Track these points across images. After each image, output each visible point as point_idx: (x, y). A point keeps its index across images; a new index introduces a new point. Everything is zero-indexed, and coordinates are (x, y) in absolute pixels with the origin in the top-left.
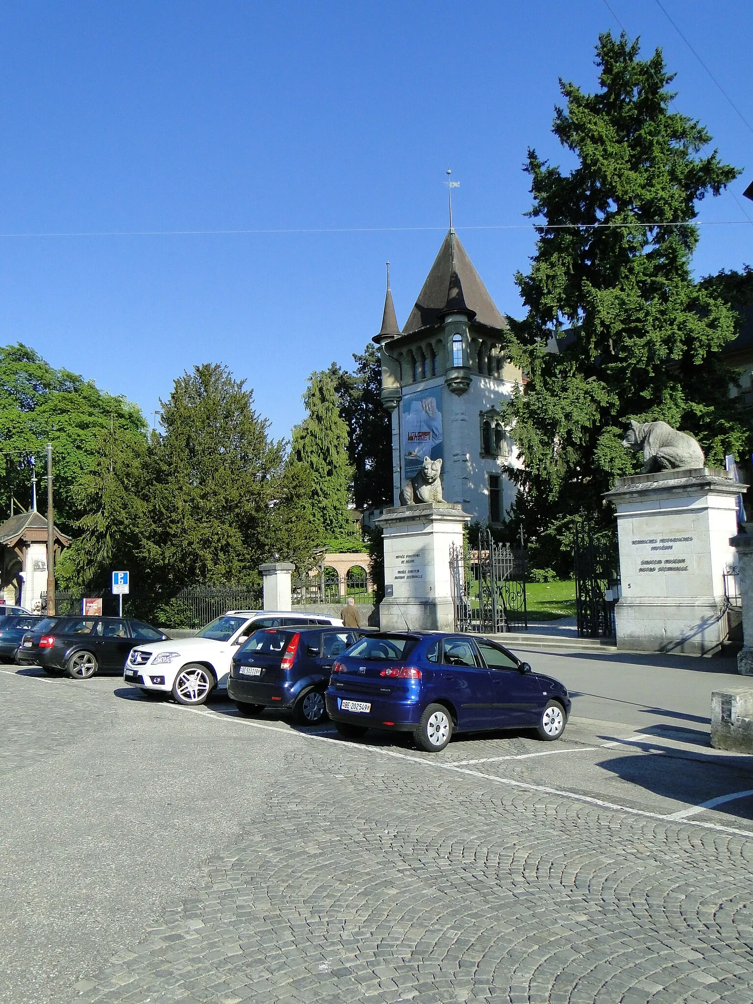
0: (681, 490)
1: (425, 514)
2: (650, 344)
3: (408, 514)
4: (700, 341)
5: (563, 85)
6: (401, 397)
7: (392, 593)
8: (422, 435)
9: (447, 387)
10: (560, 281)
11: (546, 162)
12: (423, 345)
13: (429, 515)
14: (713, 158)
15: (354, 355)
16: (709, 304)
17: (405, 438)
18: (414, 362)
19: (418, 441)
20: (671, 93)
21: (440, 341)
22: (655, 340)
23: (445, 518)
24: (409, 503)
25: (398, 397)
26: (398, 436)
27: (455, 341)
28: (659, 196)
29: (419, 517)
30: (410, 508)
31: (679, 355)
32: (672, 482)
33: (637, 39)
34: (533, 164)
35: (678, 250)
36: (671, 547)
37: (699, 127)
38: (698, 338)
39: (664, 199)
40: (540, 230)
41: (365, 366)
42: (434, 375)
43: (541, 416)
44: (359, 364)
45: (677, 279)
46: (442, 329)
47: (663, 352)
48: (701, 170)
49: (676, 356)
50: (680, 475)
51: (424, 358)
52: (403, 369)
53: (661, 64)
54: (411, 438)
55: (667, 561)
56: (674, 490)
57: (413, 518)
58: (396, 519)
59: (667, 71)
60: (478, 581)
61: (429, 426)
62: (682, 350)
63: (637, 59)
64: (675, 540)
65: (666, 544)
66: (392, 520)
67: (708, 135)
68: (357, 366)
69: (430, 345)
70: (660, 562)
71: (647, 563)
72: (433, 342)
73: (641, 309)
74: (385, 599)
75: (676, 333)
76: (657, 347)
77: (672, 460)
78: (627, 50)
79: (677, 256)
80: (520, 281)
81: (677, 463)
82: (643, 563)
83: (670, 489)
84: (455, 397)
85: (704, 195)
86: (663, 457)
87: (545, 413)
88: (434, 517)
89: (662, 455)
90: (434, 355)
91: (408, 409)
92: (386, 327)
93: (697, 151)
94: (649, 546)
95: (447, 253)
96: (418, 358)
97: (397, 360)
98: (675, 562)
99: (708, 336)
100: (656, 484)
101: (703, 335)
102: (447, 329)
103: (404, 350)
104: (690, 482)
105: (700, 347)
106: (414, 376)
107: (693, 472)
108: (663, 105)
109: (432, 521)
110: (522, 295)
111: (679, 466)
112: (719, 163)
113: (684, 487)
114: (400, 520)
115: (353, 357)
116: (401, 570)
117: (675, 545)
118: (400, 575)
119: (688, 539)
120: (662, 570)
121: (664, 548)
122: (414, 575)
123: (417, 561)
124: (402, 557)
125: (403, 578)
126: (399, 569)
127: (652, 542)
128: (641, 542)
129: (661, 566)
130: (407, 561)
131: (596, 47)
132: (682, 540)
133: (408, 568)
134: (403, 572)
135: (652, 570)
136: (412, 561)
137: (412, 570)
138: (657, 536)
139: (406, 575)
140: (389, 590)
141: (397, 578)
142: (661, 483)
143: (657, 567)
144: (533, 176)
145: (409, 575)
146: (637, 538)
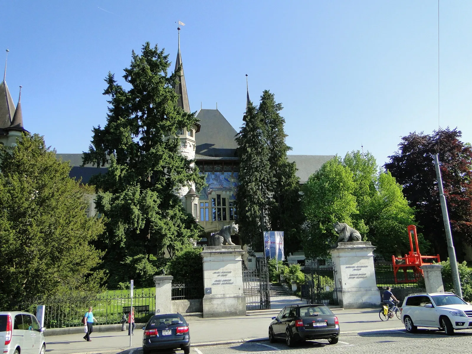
0: (366, 249)
1: (239, 251)
3: (224, 250)
7: (210, 293)
24: (222, 244)
29: (235, 252)
30: (225, 247)
36: (361, 269)
55: (360, 274)
56: (364, 249)
64: (362, 267)
65: (359, 268)
70: (357, 275)
71: (352, 275)
77: (358, 238)
82: (351, 275)
86: (355, 237)
94: (352, 269)
98: (363, 275)
109: (241, 254)
111: (359, 240)
116: (218, 280)
117: (362, 268)
118: (217, 283)
119: (366, 267)
120: (357, 278)
121: (358, 270)
122: (227, 282)
123: (229, 275)
124: (218, 273)
125: (219, 284)
126: (216, 279)
127: (354, 267)
128: (349, 267)
129: (357, 276)
130: (222, 275)
131: (143, 46)
132: (364, 267)
133: (223, 278)
134: (219, 281)
135: (354, 278)
136: (226, 275)
137: (226, 279)
138: (355, 265)
139: (221, 282)
140: (208, 291)
141: (214, 284)
142: (356, 246)
143: (356, 277)
144: (109, 85)
145: (223, 282)
146: (348, 266)
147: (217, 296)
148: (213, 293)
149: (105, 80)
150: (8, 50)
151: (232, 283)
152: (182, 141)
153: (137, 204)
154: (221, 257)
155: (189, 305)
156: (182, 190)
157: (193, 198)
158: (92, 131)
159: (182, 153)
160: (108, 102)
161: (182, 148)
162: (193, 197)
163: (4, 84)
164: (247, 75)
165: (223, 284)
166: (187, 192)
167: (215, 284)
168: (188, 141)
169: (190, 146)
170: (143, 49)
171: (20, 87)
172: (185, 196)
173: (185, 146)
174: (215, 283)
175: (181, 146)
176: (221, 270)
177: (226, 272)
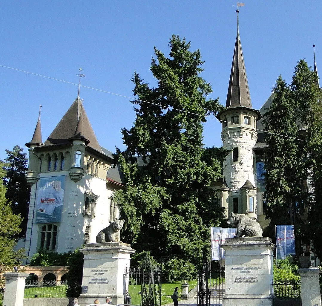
0: (257, 246)
1: (114, 248)
2: (189, 174)
3: (102, 247)
4: (210, 176)
5: (156, 50)
6: (39, 178)
7: (86, 291)
8: (49, 200)
9: (69, 177)
10: (147, 137)
11: (142, 80)
12: (57, 153)
13: (117, 249)
14: (217, 100)
15: (6, 150)
16: (213, 161)
17: (38, 201)
18: (50, 160)
19: (47, 203)
20: (202, 68)
21: (68, 152)
22: (192, 172)
23: (125, 251)
24: (103, 241)
25: (37, 178)
26: (34, 199)
27: (77, 154)
28: (198, 110)
29: (111, 249)
30: (104, 245)
31: (200, 181)
32: (252, 242)
33: (190, 42)
34: (137, 80)
35: (199, 134)
36: (250, 271)
37: (210, 85)
38: (209, 174)
39: (199, 112)
40: (137, 110)
41: (12, 157)
42: (61, 169)
43: (139, 200)
44: (9, 156)
45: (198, 146)
46: (70, 146)
47: (194, 178)
48: (212, 104)
49: (199, 181)
50: (256, 239)
51: (56, 159)
52: (42, 163)
53: (199, 56)
54: (42, 201)
55: (248, 278)
57: (107, 250)
58: (95, 250)
59: (201, 59)
60: (141, 285)
61: (54, 196)
62: (202, 179)
63: (188, 50)
64: (252, 268)
65: (248, 270)
66: (92, 250)
67: (211, 89)
68: (7, 156)
69: (62, 154)
70: (245, 278)
71: (239, 278)
72: (64, 152)
73: (185, 157)
74: (81, 294)
75: (201, 171)
76: (192, 176)
77: (252, 232)
78: (185, 45)
79: (198, 137)
80: (124, 132)
81: (254, 234)
82: (237, 278)
83: (252, 245)
84: (73, 182)
85: (210, 113)
86: (248, 231)
87: (141, 199)
88: (121, 250)
89: (248, 229)
90: (62, 158)
91: (42, 185)
92: (35, 139)
93: (207, 95)
94: (239, 271)
95: (74, 108)
96: (53, 159)
97: (39, 158)
98: (252, 278)
99: (213, 174)
100: (245, 242)
101: (211, 173)
102: (73, 147)
103: (45, 154)
104: (261, 243)
105: (210, 179)
106: (49, 167)
107: (262, 239)
108: (197, 72)
109: (119, 252)
110: (123, 139)
111: (254, 235)
112: (219, 103)
113: (259, 245)
114: (98, 250)
115: (6, 151)
116: (94, 278)
117: (252, 270)
118: (93, 282)
119: (259, 268)
120: (245, 282)
121: (247, 272)
122: (103, 281)
123: (105, 273)
124: (96, 271)
125: (95, 283)
126: (93, 278)
127: (242, 269)
128: (236, 269)
129: (245, 280)
130: (99, 273)
131: (170, 39)
132: (255, 268)
133: (99, 277)
134: (96, 280)
135: (241, 282)
136: (103, 274)
137: (102, 278)
138: (244, 266)
139: (98, 281)
140: (85, 290)
141: (90, 283)
142: (247, 242)
143: (243, 280)
144: (135, 85)
145: (99, 281)
146: (234, 267)
147: (91, 296)
148: (89, 292)
149: (132, 81)
150: (81, 69)
151: (107, 283)
152: (237, 130)
153: (132, 201)
154: (99, 255)
155: (68, 303)
156: (238, 183)
157: (248, 191)
158: (121, 133)
159: (237, 143)
160: (132, 102)
161: (237, 138)
162: (248, 189)
163: (78, 100)
164: (314, 46)
165: (99, 283)
166: (243, 185)
167: (92, 283)
168: (243, 130)
169: (247, 135)
170: (171, 42)
171: (82, 100)
172: (240, 188)
173: (240, 136)
174: (91, 281)
175: (236, 136)
176: (98, 268)
177: (103, 271)
